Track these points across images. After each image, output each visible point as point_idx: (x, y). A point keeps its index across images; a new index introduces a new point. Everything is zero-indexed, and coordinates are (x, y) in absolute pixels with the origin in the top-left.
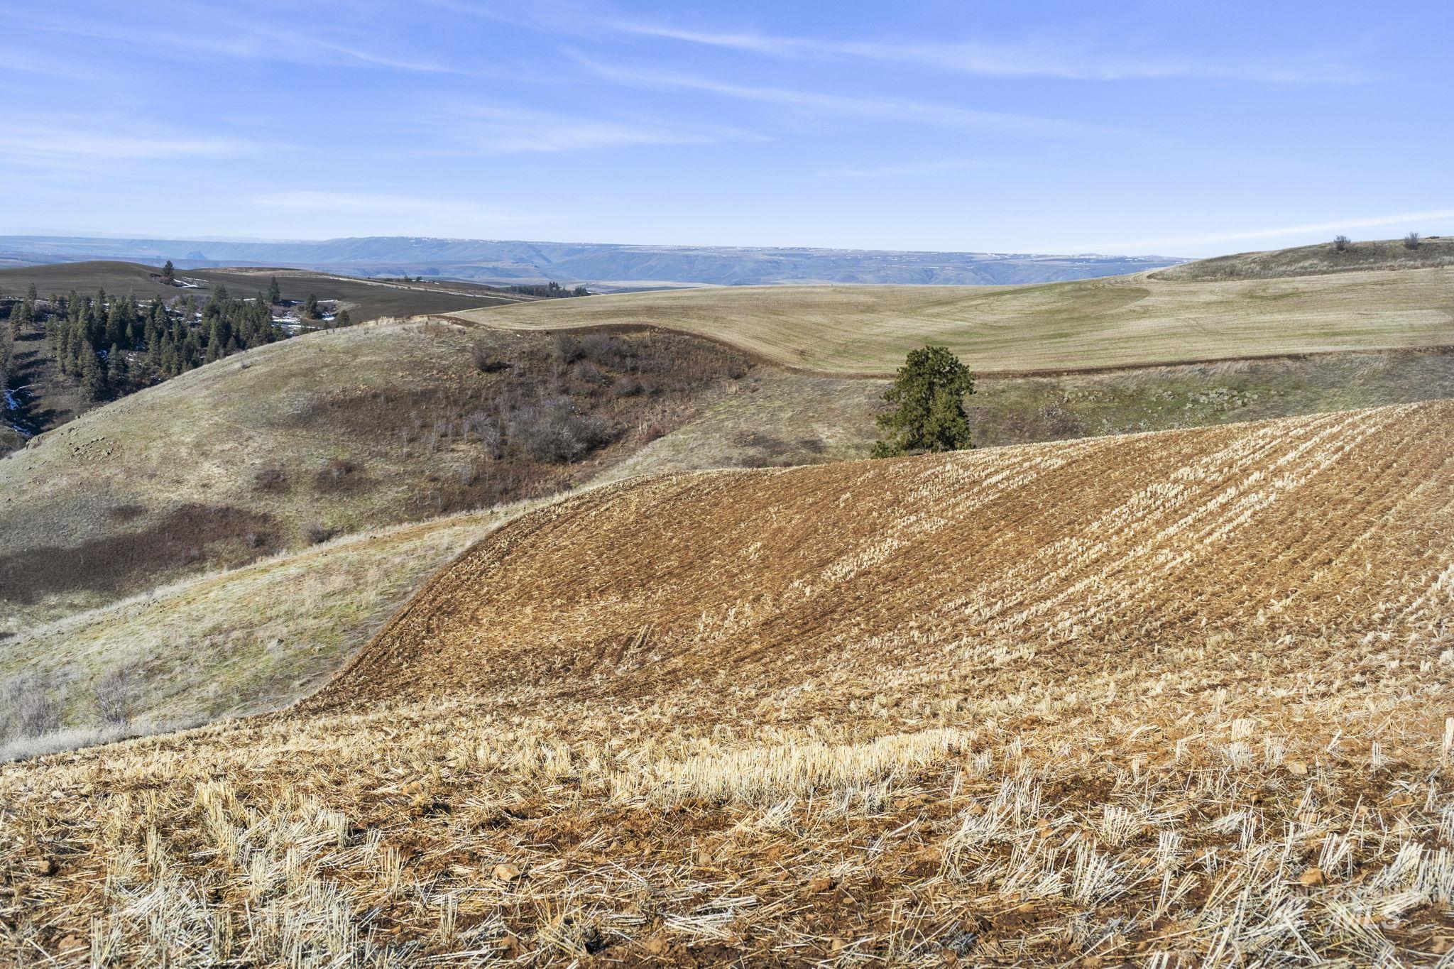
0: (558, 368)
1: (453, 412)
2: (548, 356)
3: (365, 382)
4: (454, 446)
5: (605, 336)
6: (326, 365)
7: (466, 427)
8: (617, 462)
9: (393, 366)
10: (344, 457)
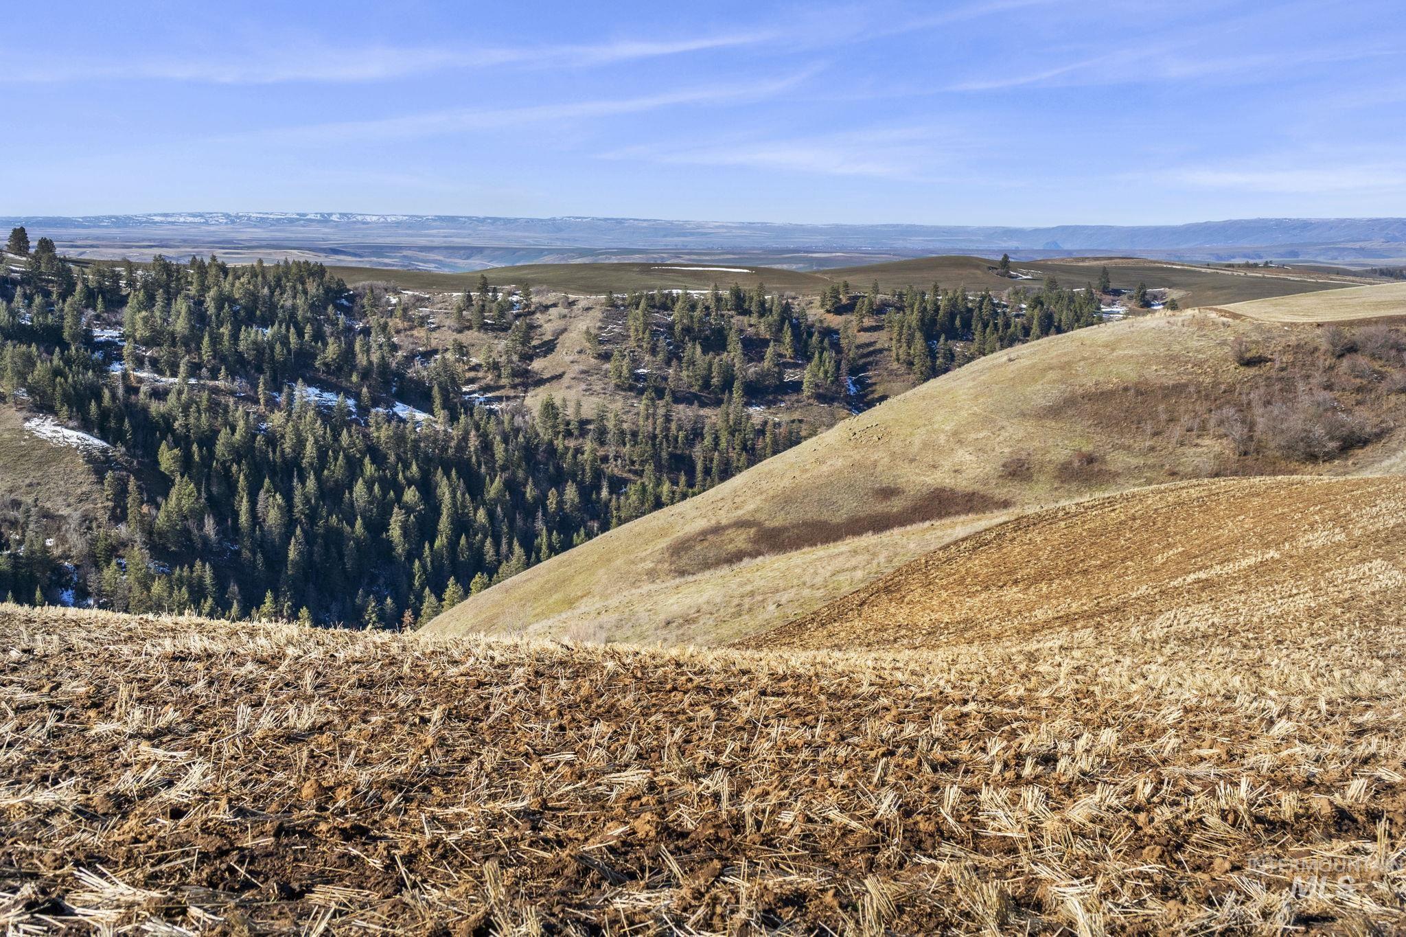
0: (1324, 361)
1: (1201, 408)
2: (1316, 349)
3: (1118, 375)
4: (1199, 441)
5: (1383, 328)
6: (1084, 359)
7: (1212, 423)
8: (1373, 463)
9: (1148, 360)
10: (1087, 448)
